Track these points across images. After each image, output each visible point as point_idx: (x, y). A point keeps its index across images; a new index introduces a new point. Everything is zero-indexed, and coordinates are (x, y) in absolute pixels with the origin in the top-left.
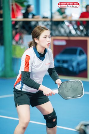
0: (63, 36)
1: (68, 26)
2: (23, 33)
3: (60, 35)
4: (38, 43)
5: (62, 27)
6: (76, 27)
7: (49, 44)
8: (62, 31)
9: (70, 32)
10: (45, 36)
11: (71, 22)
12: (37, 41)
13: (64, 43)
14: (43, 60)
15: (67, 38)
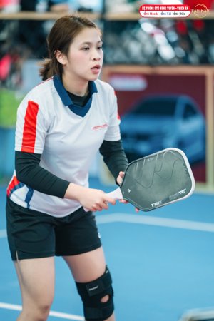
0: (134, 63)
1: (152, 35)
2: (20, 55)
3: (128, 60)
4: (66, 65)
5: (135, 38)
6: (174, 37)
7: (97, 67)
8: (134, 48)
9: (157, 53)
10: (87, 46)
11: (158, 23)
12: (62, 60)
13: (137, 84)
14: (83, 115)
15: (146, 70)
